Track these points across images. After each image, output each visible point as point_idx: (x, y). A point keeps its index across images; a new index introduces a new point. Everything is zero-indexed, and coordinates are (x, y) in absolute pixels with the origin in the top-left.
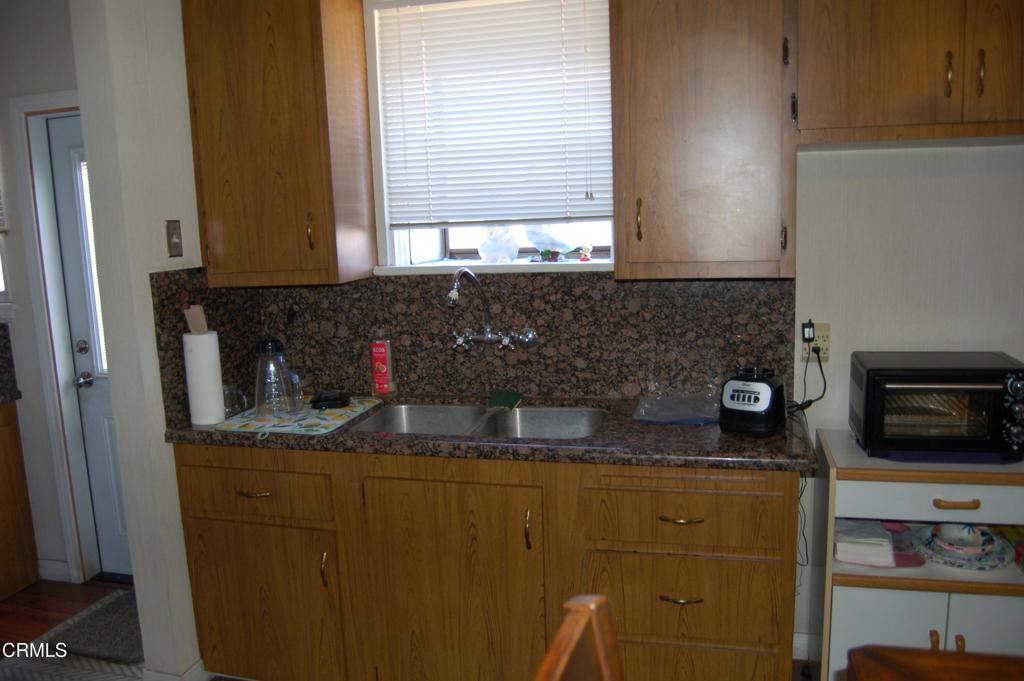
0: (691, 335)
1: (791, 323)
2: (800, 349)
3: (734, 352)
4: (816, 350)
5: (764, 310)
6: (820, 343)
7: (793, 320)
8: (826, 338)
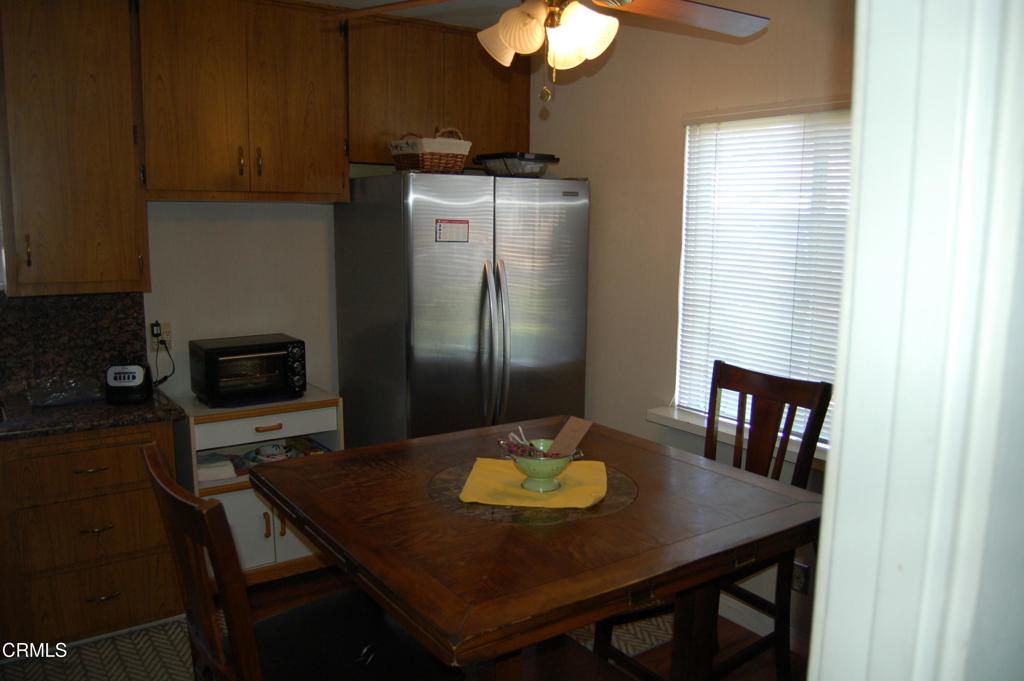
0: (64, 339)
1: (142, 324)
2: (150, 342)
3: (100, 349)
4: (163, 342)
5: (121, 316)
6: (164, 337)
7: (144, 322)
8: (168, 333)
